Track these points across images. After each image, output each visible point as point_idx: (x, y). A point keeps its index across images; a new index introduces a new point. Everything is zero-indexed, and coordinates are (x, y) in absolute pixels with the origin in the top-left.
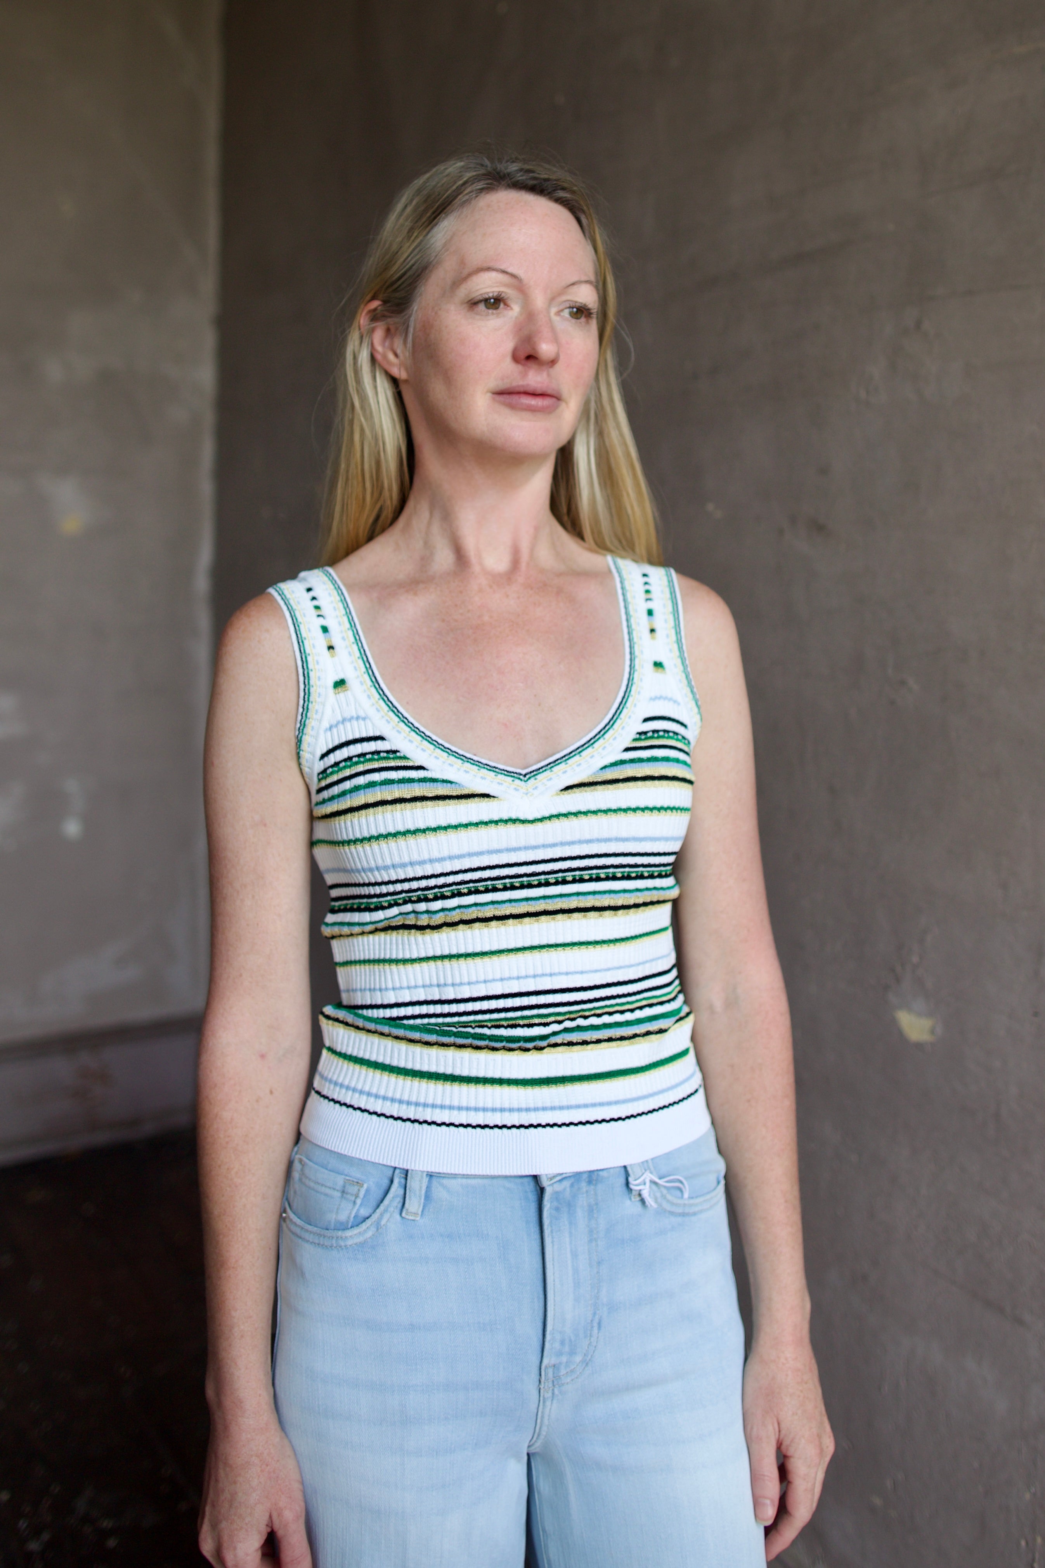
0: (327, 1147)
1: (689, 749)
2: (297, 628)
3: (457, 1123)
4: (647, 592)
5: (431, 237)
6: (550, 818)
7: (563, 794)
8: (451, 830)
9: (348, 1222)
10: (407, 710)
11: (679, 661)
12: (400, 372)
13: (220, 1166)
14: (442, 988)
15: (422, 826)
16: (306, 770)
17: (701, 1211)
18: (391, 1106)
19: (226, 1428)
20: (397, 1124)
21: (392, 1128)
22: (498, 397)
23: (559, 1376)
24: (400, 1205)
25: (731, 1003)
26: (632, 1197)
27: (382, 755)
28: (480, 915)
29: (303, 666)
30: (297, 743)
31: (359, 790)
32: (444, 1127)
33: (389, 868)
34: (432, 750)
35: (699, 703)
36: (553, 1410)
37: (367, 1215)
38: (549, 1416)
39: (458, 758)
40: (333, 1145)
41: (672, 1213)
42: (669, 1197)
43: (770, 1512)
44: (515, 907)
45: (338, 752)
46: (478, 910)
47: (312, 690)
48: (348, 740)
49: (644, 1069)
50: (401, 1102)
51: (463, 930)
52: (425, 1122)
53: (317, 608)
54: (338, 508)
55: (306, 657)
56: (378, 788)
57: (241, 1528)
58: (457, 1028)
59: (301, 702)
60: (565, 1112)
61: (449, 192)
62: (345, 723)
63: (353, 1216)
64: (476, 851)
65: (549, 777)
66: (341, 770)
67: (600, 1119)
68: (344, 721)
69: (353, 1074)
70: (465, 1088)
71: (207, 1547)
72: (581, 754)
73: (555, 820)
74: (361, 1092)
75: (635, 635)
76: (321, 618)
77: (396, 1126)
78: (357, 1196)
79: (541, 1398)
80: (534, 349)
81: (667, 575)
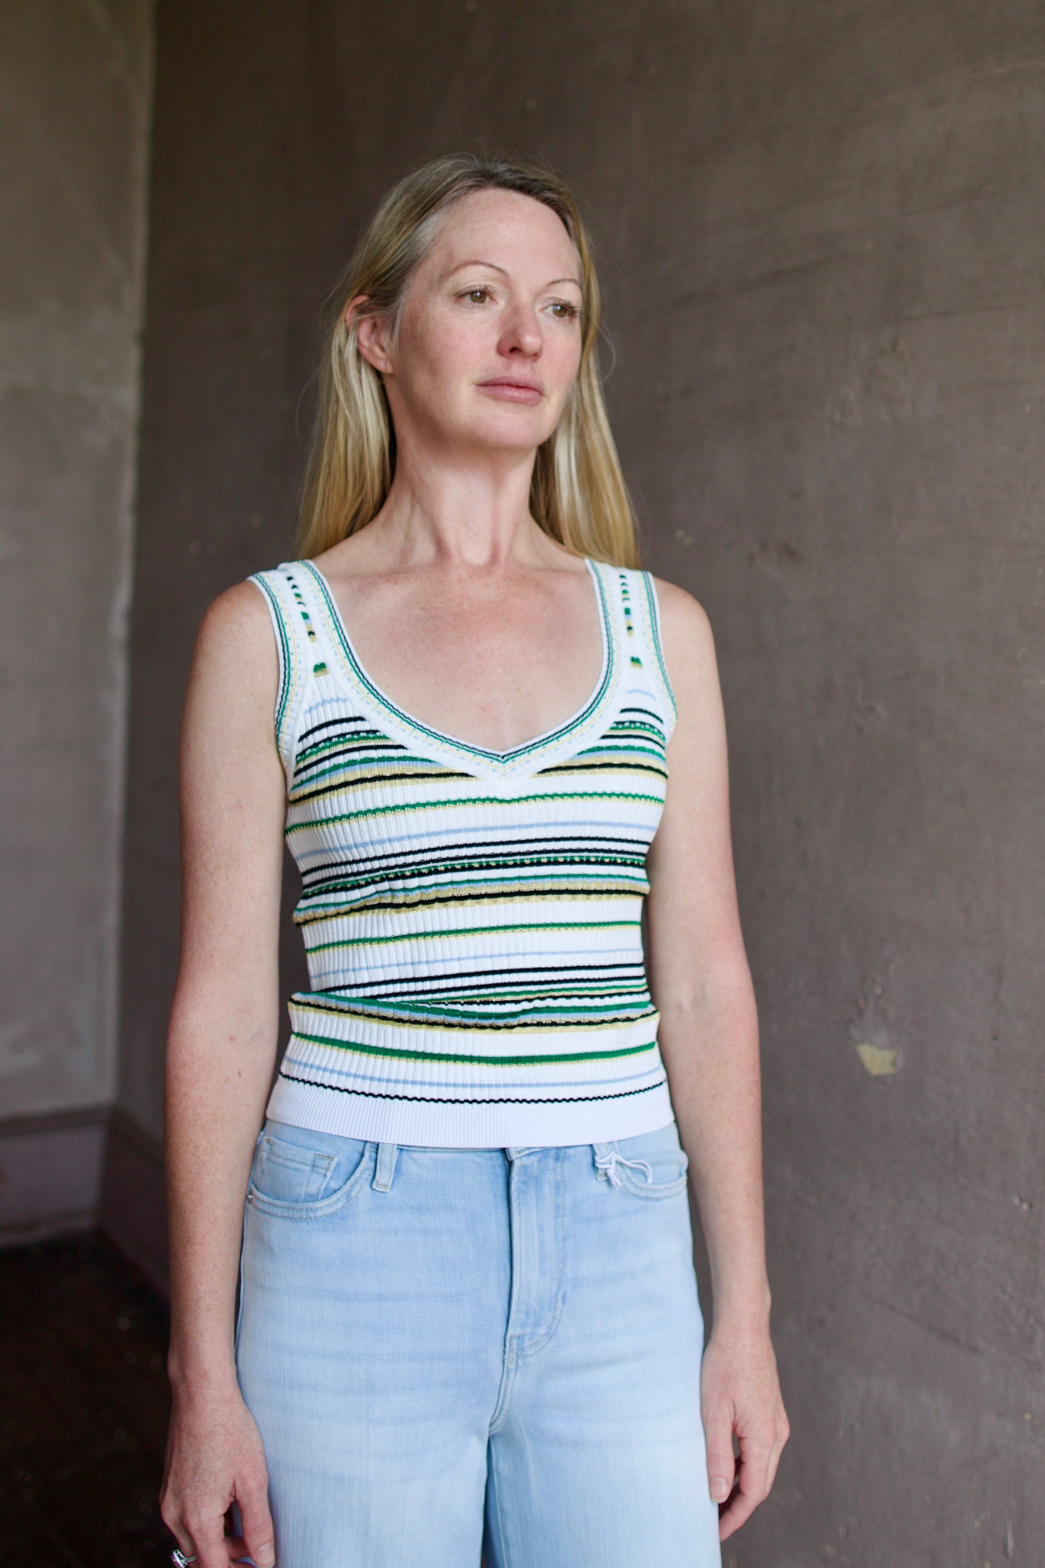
0: (297, 1125)
1: (664, 743)
2: (278, 613)
3: (428, 1098)
4: (625, 592)
5: (420, 232)
6: (526, 799)
7: (540, 776)
8: (430, 807)
9: (318, 1194)
10: (387, 693)
11: (656, 658)
12: (386, 366)
13: (187, 1144)
14: (416, 966)
15: (401, 803)
16: (284, 752)
17: (664, 1198)
18: (363, 1082)
19: (191, 1399)
20: (368, 1101)
21: (363, 1104)
22: (482, 389)
23: (523, 1348)
24: (371, 1177)
25: (699, 1002)
26: (598, 1177)
27: (362, 734)
28: (456, 894)
29: (284, 650)
30: (276, 726)
31: (339, 769)
32: (415, 1102)
33: (368, 845)
34: (412, 731)
35: (675, 700)
36: (517, 1383)
37: (337, 1187)
38: (512, 1389)
39: (438, 739)
40: (304, 1122)
41: (636, 1196)
42: (634, 1180)
43: (724, 1492)
44: (490, 886)
45: (317, 733)
46: (454, 889)
47: (292, 673)
48: (327, 721)
49: (612, 1054)
50: (372, 1079)
51: (438, 909)
52: (397, 1097)
53: (298, 595)
54: (319, 502)
55: (287, 641)
56: (357, 766)
57: (206, 1494)
58: (430, 1005)
59: (281, 685)
60: (534, 1089)
61: (440, 188)
62: (324, 704)
63: (323, 1187)
64: (454, 829)
65: (527, 760)
66: (320, 750)
67: (568, 1098)
68: (324, 702)
69: (324, 1055)
70: (436, 1065)
71: (170, 1515)
72: (559, 739)
73: (531, 801)
74: (332, 1071)
75: (613, 631)
76: (301, 606)
77: (367, 1102)
78: (327, 1169)
79: (505, 1370)
80: (518, 341)
81: (644, 577)
